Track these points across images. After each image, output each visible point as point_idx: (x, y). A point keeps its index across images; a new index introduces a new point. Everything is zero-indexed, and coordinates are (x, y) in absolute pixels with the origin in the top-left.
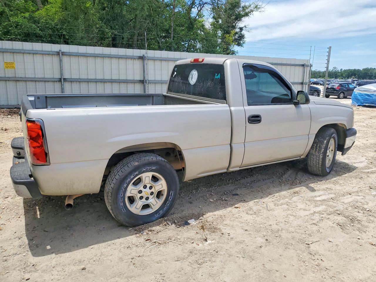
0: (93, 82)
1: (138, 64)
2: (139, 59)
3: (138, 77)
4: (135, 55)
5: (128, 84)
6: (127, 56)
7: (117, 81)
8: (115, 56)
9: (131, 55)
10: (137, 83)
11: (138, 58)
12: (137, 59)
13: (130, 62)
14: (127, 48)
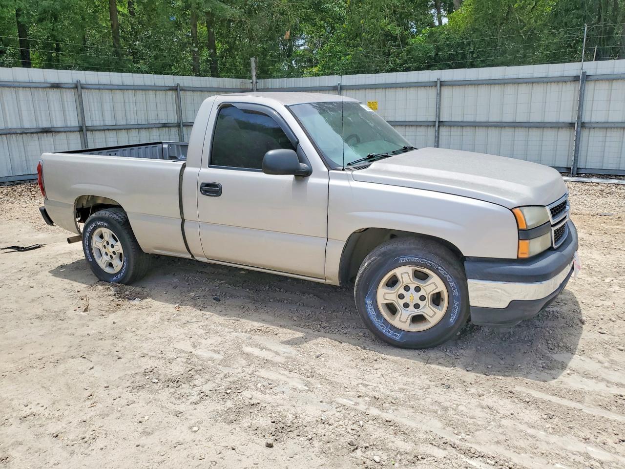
0: (483, 127)
1: (570, 92)
2: (574, 81)
3: (568, 117)
4: (566, 74)
5: (545, 129)
6: (548, 79)
7: (523, 124)
8: (526, 80)
9: (559, 74)
10: (564, 129)
11: (571, 79)
12: (571, 81)
13: (554, 88)
14: (551, 63)
